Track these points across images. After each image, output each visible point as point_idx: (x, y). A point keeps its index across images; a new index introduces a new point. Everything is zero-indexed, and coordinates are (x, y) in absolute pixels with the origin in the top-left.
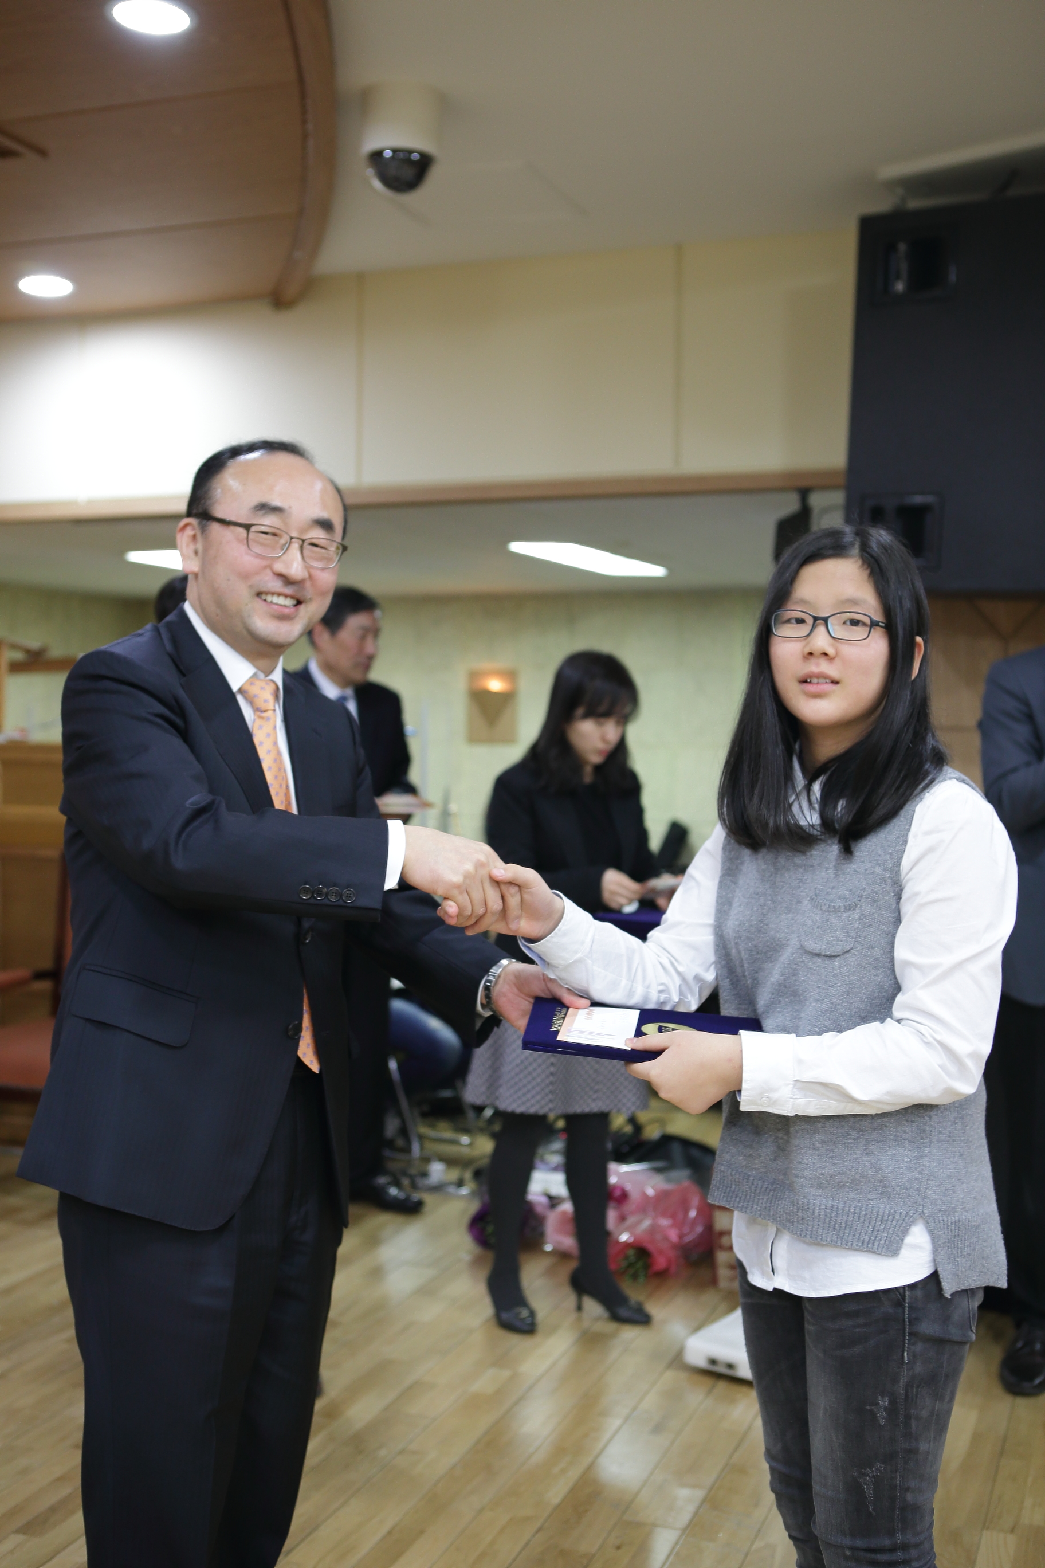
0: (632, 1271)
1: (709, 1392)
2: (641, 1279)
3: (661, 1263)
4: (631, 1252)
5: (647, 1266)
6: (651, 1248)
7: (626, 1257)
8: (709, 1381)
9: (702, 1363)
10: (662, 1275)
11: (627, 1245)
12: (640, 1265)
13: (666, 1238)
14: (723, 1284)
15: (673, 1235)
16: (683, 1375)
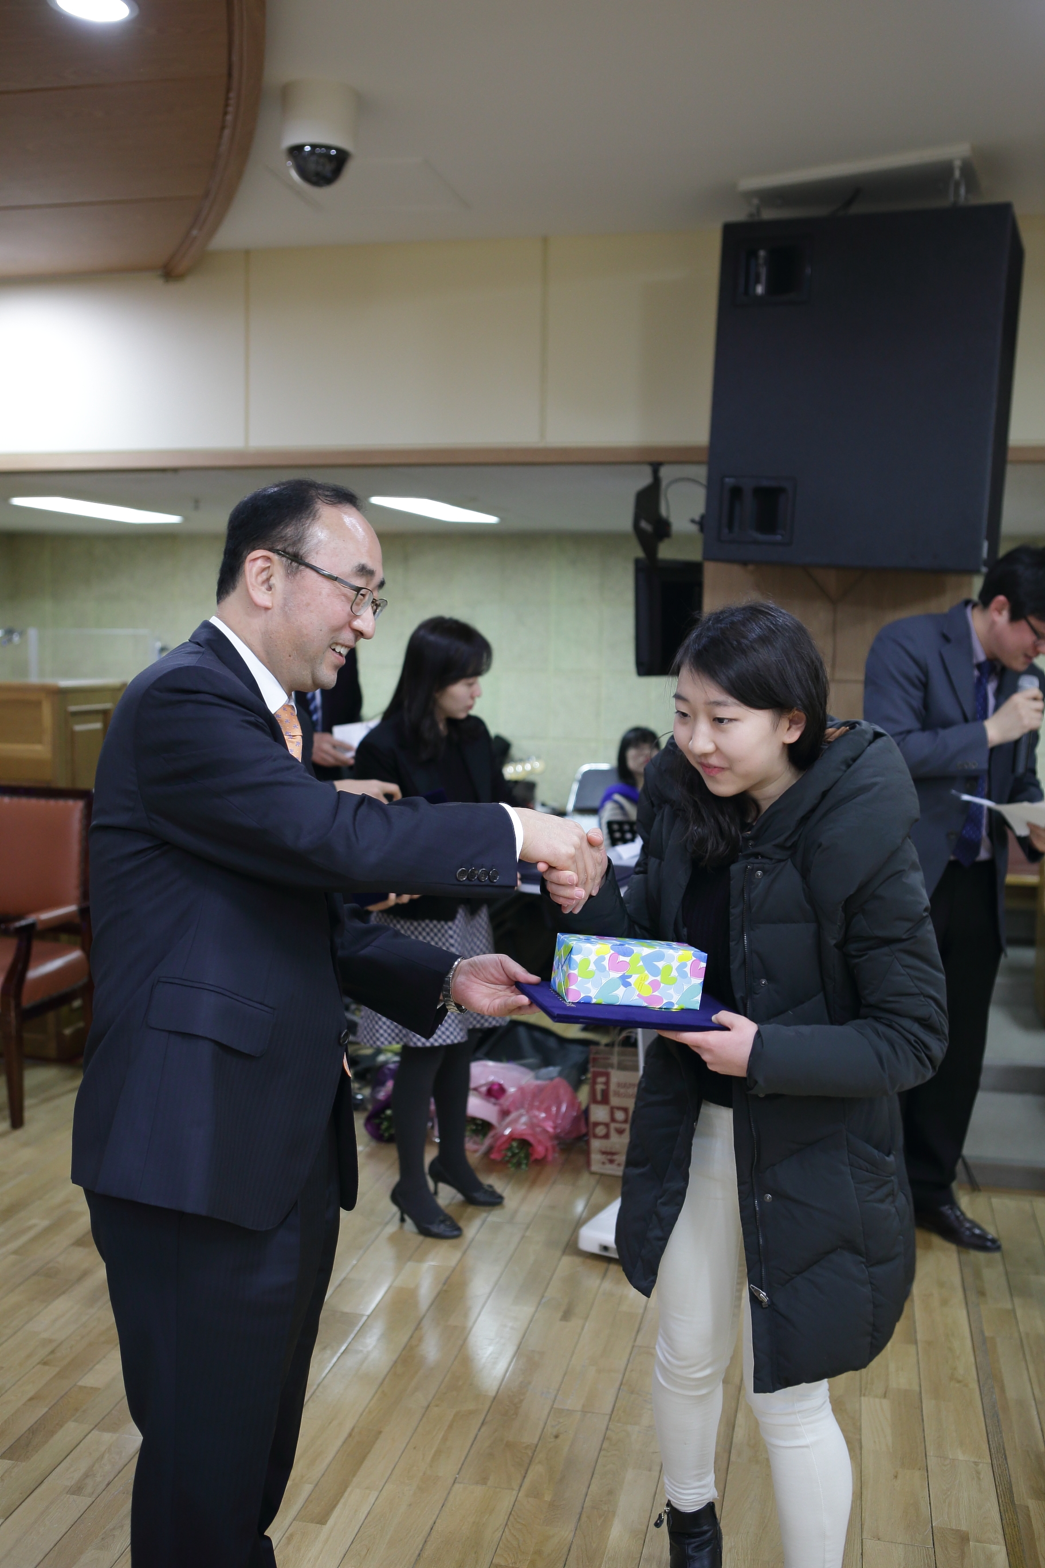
0: (515, 1160)
1: (604, 1276)
2: (524, 1167)
3: (540, 1151)
4: (515, 1144)
5: (527, 1156)
6: (531, 1139)
7: (510, 1148)
8: (603, 1265)
9: (595, 1249)
10: (541, 1163)
11: (511, 1138)
12: (522, 1155)
13: (545, 1131)
14: (595, 1167)
15: (549, 1127)
16: (578, 1260)
